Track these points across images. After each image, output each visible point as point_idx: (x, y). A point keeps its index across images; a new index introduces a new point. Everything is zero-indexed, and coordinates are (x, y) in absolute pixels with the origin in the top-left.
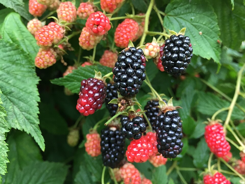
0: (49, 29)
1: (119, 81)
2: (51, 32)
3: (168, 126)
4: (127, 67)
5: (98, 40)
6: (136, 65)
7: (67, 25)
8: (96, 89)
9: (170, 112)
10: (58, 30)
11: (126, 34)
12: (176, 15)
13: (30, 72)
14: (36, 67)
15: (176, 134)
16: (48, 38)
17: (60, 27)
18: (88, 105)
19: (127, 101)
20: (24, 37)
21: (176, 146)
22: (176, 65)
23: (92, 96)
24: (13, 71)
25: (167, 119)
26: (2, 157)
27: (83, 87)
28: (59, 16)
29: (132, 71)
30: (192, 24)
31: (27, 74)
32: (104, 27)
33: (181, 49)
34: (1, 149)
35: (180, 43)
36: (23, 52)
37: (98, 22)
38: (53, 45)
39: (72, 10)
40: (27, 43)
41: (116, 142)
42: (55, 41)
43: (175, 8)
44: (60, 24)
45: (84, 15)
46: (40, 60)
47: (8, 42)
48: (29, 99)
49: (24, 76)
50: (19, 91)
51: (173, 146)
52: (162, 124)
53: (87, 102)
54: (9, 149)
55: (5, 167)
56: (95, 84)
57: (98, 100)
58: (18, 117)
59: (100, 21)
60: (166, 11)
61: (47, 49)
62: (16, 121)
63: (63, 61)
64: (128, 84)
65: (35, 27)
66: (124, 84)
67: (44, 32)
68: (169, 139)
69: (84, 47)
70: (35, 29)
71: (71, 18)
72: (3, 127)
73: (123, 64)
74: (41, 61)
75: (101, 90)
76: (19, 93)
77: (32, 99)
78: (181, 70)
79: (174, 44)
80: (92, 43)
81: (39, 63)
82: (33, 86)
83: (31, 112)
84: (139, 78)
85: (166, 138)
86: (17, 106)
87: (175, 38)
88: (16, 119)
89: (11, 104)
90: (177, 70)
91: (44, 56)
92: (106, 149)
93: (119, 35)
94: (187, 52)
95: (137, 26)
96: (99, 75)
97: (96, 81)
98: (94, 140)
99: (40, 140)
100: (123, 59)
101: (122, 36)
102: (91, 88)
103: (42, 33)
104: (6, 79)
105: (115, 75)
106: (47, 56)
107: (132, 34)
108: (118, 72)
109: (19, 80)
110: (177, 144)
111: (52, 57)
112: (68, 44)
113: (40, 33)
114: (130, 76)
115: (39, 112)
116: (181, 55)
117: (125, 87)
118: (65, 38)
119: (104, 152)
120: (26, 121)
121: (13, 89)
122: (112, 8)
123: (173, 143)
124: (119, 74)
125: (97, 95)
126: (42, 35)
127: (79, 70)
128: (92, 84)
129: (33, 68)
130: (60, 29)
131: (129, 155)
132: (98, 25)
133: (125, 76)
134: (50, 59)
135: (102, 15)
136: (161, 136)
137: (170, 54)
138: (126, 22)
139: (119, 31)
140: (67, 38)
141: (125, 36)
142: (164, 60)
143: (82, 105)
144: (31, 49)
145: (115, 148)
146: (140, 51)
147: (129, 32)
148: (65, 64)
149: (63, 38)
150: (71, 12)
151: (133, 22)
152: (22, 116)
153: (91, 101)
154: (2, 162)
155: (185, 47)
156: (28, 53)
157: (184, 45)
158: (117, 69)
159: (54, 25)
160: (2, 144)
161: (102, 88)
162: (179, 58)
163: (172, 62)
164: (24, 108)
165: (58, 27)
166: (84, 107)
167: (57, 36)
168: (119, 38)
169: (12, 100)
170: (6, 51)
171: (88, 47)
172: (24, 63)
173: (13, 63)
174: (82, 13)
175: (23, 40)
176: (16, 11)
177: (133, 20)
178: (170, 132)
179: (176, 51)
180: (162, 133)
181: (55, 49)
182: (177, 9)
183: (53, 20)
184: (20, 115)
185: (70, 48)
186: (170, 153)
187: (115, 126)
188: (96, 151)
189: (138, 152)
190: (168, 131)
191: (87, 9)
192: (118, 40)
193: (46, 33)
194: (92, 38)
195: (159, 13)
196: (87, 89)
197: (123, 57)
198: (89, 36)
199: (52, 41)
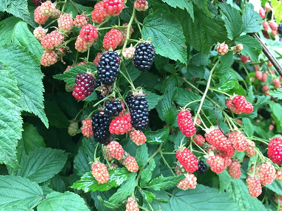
0: (51, 36)
1: (100, 74)
2: (53, 39)
3: (137, 107)
4: (105, 64)
5: (90, 45)
6: (112, 63)
7: (65, 33)
8: (87, 81)
9: (139, 97)
10: (59, 37)
11: (111, 40)
12: (151, 26)
13: (36, 69)
14: (41, 65)
15: (143, 113)
16: (50, 43)
17: (60, 34)
18: (81, 92)
19: (107, 88)
20: (31, 41)
21: (143, 121)
22: (142, 64)
23: (84, 86)
24: (23, 69)
25: (137, 101)
26: (19, 127)
27: (77, 79)
28: (59, 25)
29: (109, 67)
30: (163, 33)
31: (34, 71)
32: (93, 36)
33: (145, 52)
34: (18, 121)
35: (145, 48)
36: (30, 53)
37: (88, 32)
38: (55, 48)
39: (70, 21)
40: (34, 46)
41: (104, 122)
42: (56, 45)
43: (151, 21)
44: (60, 33)
45: (79, 25)
46: (45, 59)
47: (18, 46)
48: (36, 90)
49: (31, 73)
50: (29, 84)
51: (141, 121)
52: (133, 106)
53: (80, 90)
54: (24, 122)
55: (20, 134)
56: (86, 77)
57: (88, 88)
58: (28, 103)
59: (90, 32)
60: (143, 23)
61: (50, 52)
62: (27, 106)
63: (62, 61)
64: (106, 76)
65: (40, 33)
66: (104, 75)
67: (48, 38)
68: (138, 115)
69: (79, 50)
70: (40, 35)
71: (69, 27)
72: (19, 106)
73: (103, 62)
74: (45, 61)
75: (90, 82)
76: (29, 85)
77: (38, 90)
78: (146, 67)
79: (141, 49)
80: (85, 47)
81: (43, 62)
82: (39, 80)
83: (38, 100)
84: (114, 72)
85: (136, 115)
86: (27, 95)
87: (142, 45)
88: (26, 104)
89: (23, 93)
90: (143, 67)
91: (48, 56)
92: (96, 128)
93: (106, 41)
94: (150, 55)
95: (121, 34)
96: (89, 71)
97: (87, 75)
98: (88, 124)
99: (45, 120)
100: (103, 59)
101: (109, 42)
102: (83, 80)
103: (46, 39)
104: (17, 74)
105: (98, 70)
106: (50, 57)
107: (116, 40)
108: (100, 68)
109: (28, 75)
110: (143, 119)
111: (54, 57)
112: (67, 47)
113: (45, 39)
114: (107, 70)
115: (44, 100)
116: (145, 57)
117: (105, 78)
118: (64, 43)
119: (94, 131)
120: (34, 106)
121: (23, 82)
122: (100, 20)
123: (140, 119)
124: (100, 69)
125: (87, 85)
126: (46, 41)
127: (75, 68)
128: (84, 77)
129: (39, 66)
130: (60, 36)
131: (111, 129)
132: (88, 35)
133: (104, 71)
134: (52, 59)
135: (91, 27)
136: (133, 114)
137: (138, 56)
138: (112, 31)
139: (106, 38)
140: (66, 43)
141: (111, 42)
142: (134, 60)
143: (76, 92)
144: (37, 52)
145: (103, 127)
146: (115, 54)
147: (114, 39)
148: (65, 63)
149: (63, 43)
150: (69, 22)
151: (118, 31)
152: (31, 102)
153: (83, 89)
154: (19, 131)
155: (148, 51)
156: (34, 54)
157: (148, 50)
158: (99, 66)
159: (55, 33)
160: (19, 118)
161: (92, 80)
162: (144, 59)
163: (139, 62)
164: (32, 97)
165: (58, 34)
166: (77, 93)
167: (57, 42)
168: (106, 43)
169: (23, 91)
170: (16, 53)
171: (82, 50)
172: (31, 63)
173: (23, 62)
174: (78, 23)
175: (31, 44)
176: (24, 20)
177: (117, 30)
178: (139, 111)
179: (142, 54)
180: (134, 112)
181: (56, 52)
182: (152, 21)
183: (54, 29)
184: (29, 101)
185: (68, 50)
186: (140, 125)
187: (103, 111)
188: (90, 133)
189: (117, 126)
190: (137, 110)
191: (81, 20)
192: (105, 45)
193: (49, 39)
194: (85, 43)
195: (139, 24)
196: (80, 80)
197: (103, 58)
198: (83, 42)
199: (53, 45)
